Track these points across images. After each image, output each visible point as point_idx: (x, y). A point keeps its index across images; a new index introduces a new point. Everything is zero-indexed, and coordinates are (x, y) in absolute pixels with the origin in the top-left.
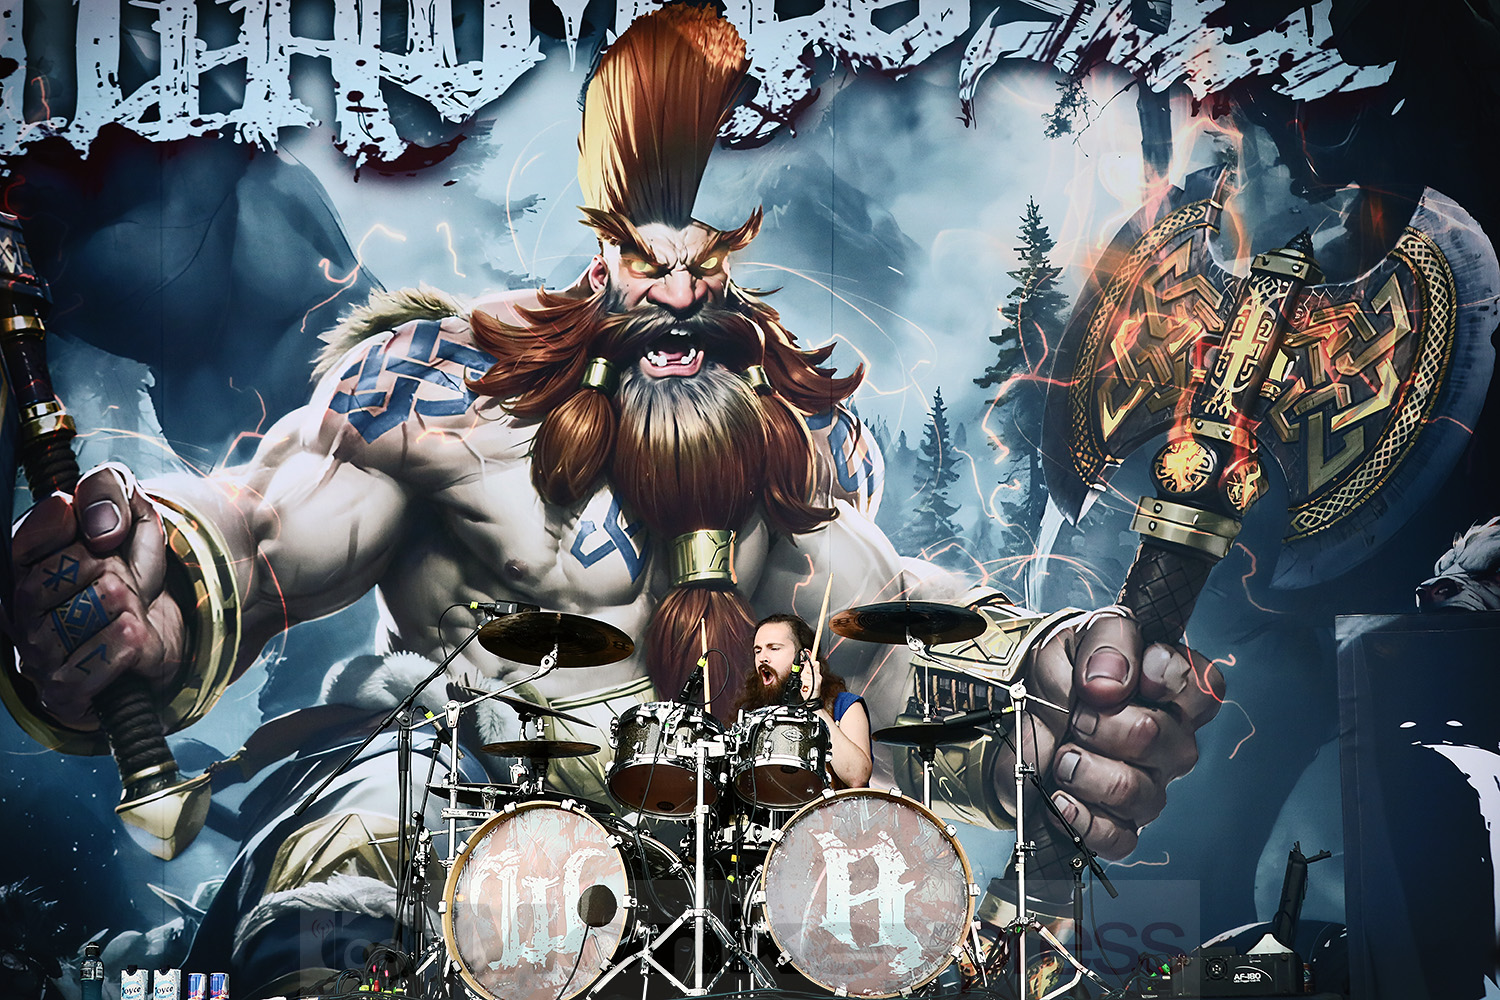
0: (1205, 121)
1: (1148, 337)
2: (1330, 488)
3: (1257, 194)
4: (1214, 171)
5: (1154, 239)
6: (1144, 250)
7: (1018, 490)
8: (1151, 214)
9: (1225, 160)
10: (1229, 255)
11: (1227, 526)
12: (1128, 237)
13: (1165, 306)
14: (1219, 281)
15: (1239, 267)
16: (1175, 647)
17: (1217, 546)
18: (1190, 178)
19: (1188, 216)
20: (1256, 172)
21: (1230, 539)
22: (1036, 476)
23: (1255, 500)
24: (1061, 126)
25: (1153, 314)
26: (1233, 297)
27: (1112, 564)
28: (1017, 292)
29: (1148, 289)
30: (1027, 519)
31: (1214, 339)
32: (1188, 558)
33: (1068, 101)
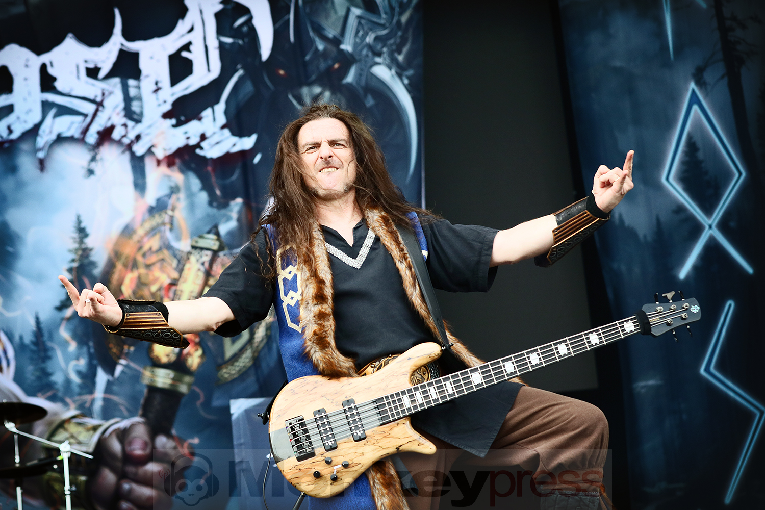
0: (164, 169)
1: (141, 283)
2: (236, 357)
3: (192, 206)
4: (169, 196)
5: (141, 232)
6: (136, 238)
7: (83, 363)
8: (139, 220)
9: (174, 190)
10: (178, 238)
11: (187, 379)
12: (127, 231)
13: (148, 266)
14: (175, 253)
15: (184, 245)
16: (169, 435)
17: (183, 389)
18: (158, 200)
19: (157, 220)
20: (190, 196)
21: (190, 385)
22: (91, 357)
23: (201, 365)
24: (91, 172)
25: (142, 271)
26: (181, 262)
27: (133, 399)
28: (73, 261)
29: (140, 258)
30: (89, 379)
31: (174, 283)
32: (170, 395)
33: (93, 159)
